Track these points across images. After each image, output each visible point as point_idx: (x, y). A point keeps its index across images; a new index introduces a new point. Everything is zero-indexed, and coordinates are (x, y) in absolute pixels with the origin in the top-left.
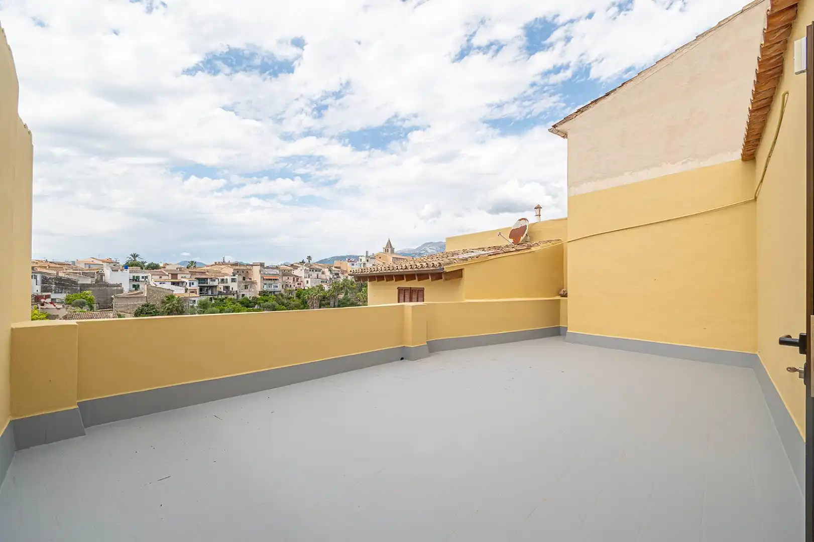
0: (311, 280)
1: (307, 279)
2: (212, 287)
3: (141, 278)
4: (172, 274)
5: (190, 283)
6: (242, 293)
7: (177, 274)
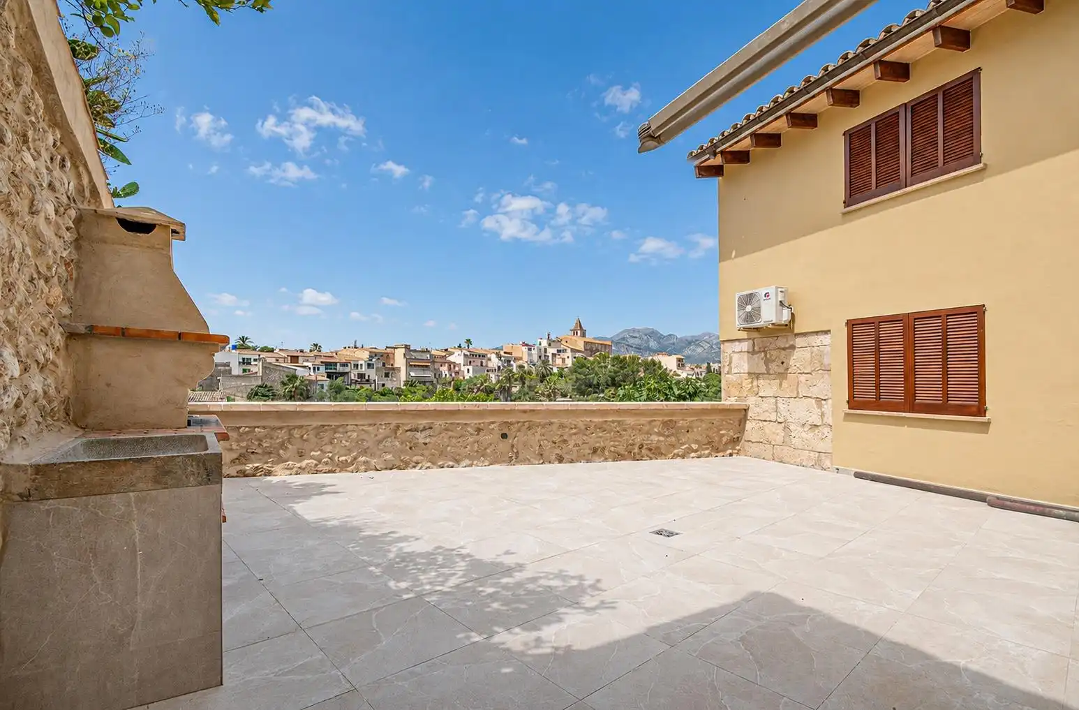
0: (473, 369)
1: (468, 367)
2: (343, 374)
3: (252, 360)
4: (291, 356)
5: (314, 368)
6: (382, 383)
7: (298, 357)
